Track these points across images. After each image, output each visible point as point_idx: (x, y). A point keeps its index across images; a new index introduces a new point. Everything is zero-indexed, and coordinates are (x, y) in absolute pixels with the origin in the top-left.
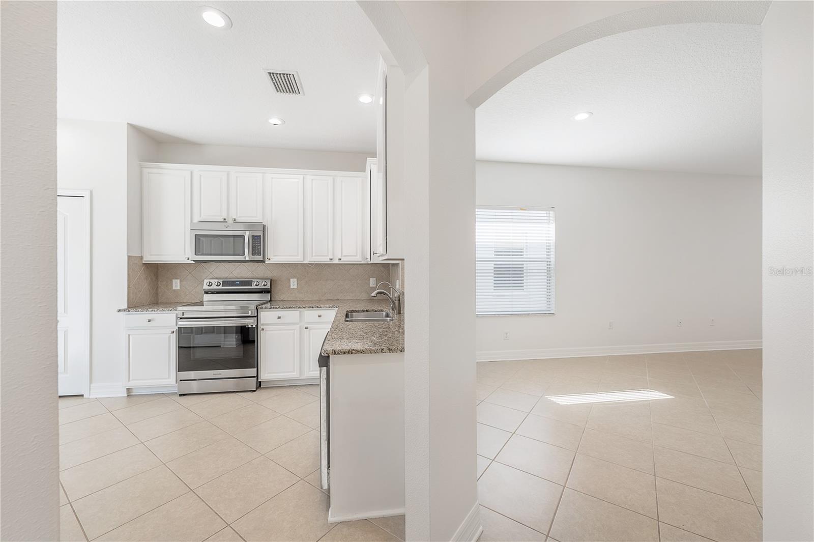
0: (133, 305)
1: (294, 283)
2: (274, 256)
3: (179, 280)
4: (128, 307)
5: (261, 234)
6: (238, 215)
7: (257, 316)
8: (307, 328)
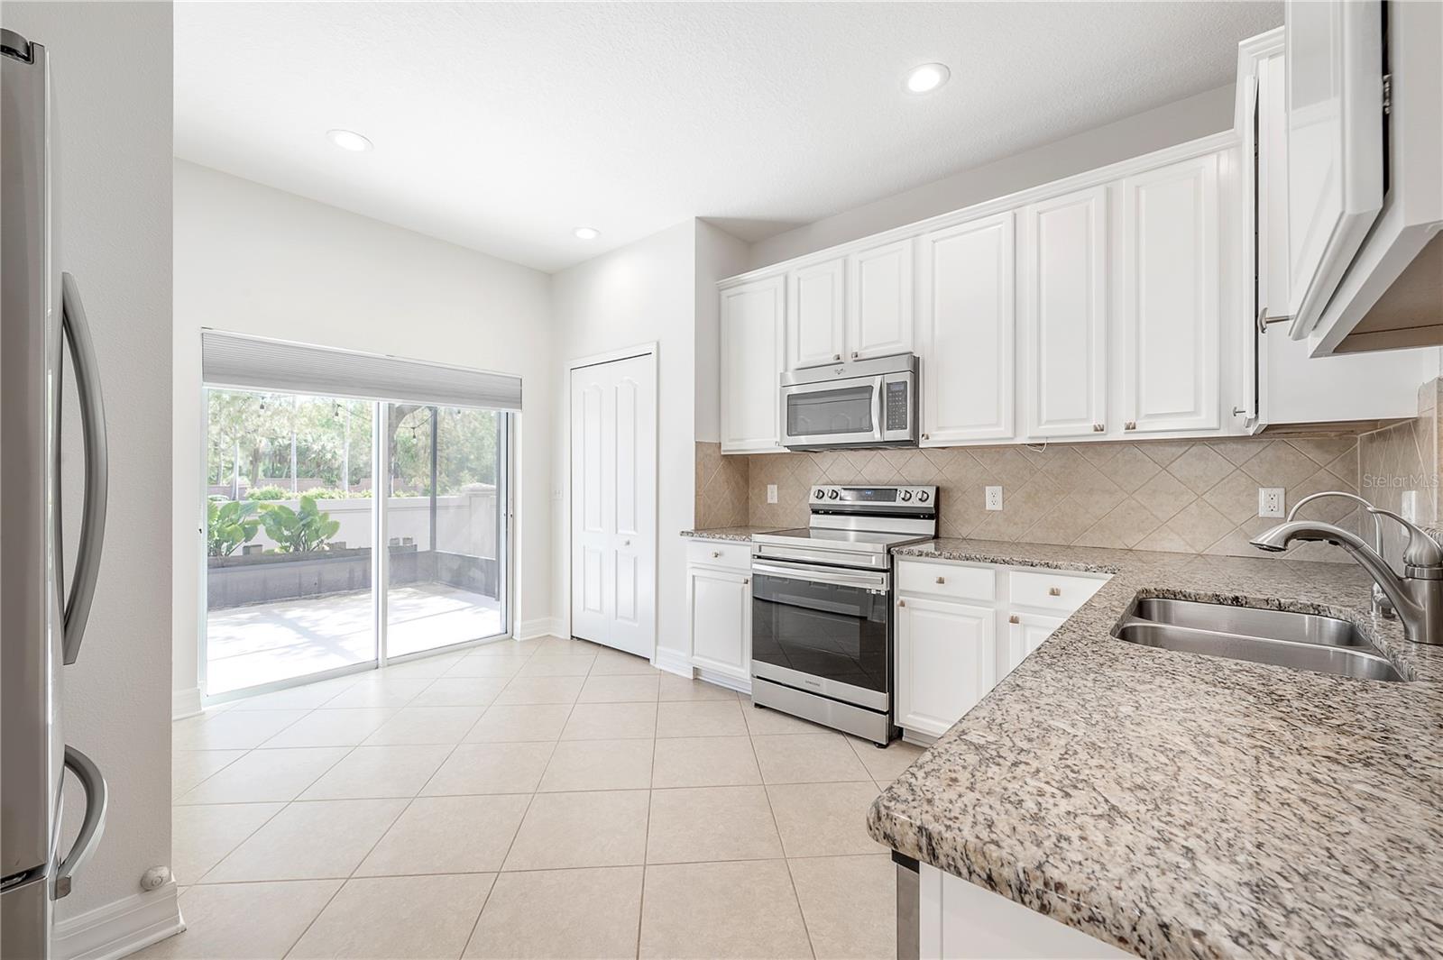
0: (705, 526)
1: (993, 498)
2: (940, 428)
3: (776, 486)
4: (697, 529)
5: (907, 377)
6: (864, 345)
7: (890, 571)
8: (1014, 620)
